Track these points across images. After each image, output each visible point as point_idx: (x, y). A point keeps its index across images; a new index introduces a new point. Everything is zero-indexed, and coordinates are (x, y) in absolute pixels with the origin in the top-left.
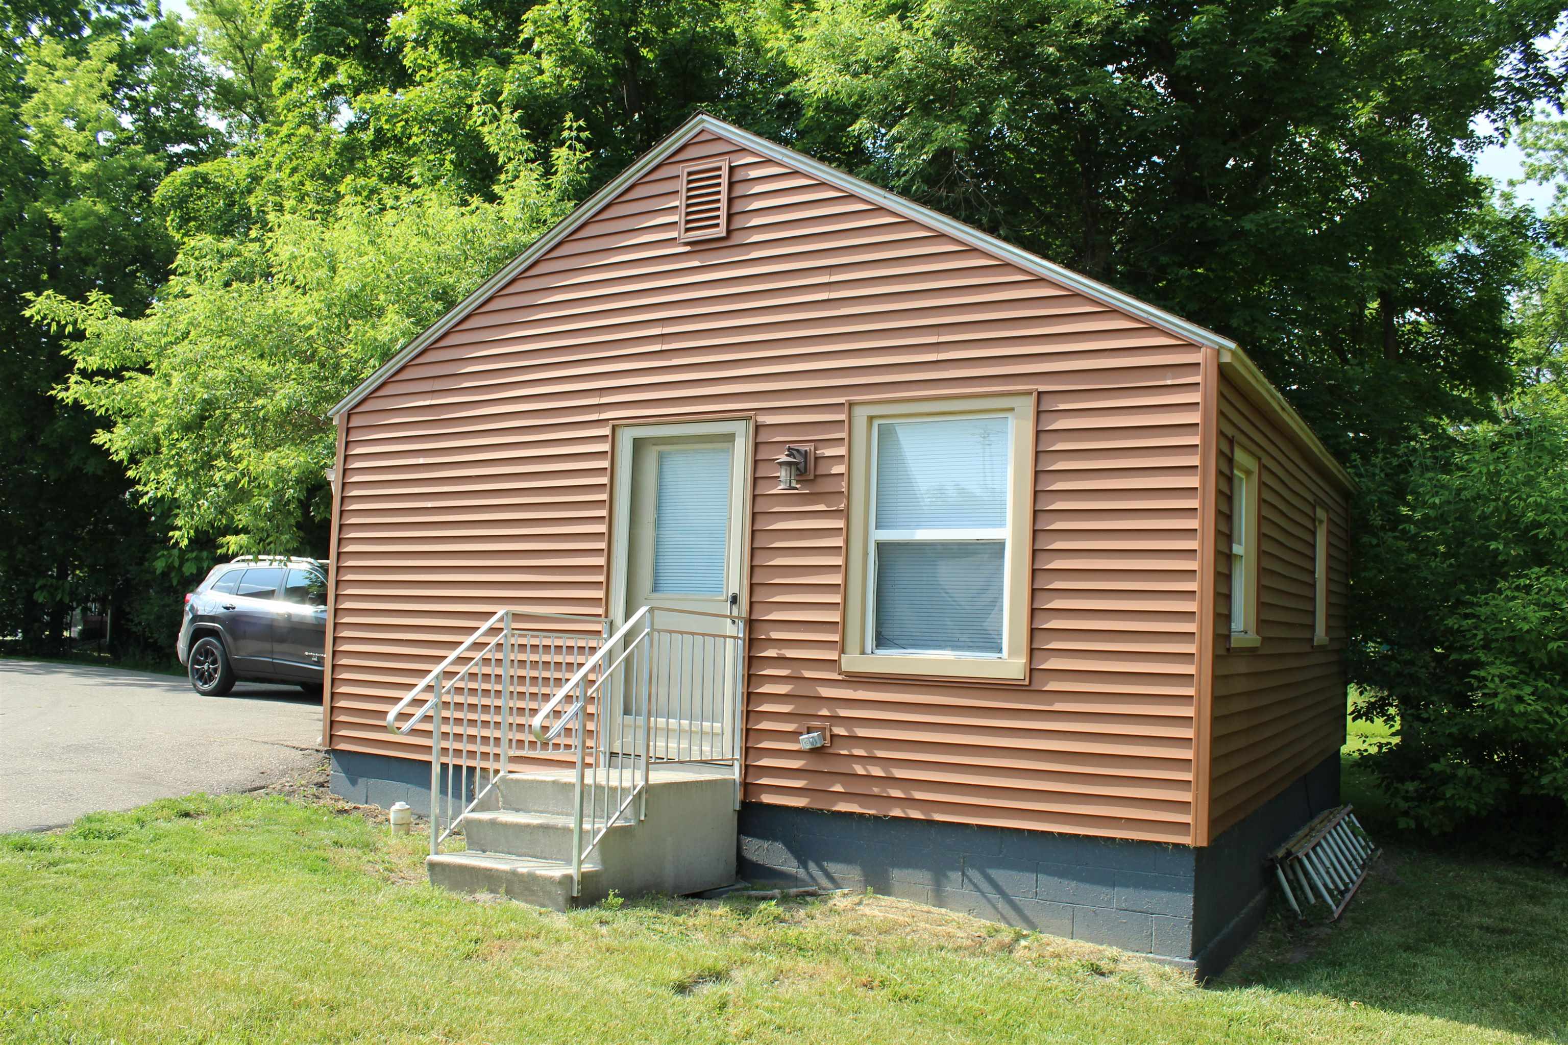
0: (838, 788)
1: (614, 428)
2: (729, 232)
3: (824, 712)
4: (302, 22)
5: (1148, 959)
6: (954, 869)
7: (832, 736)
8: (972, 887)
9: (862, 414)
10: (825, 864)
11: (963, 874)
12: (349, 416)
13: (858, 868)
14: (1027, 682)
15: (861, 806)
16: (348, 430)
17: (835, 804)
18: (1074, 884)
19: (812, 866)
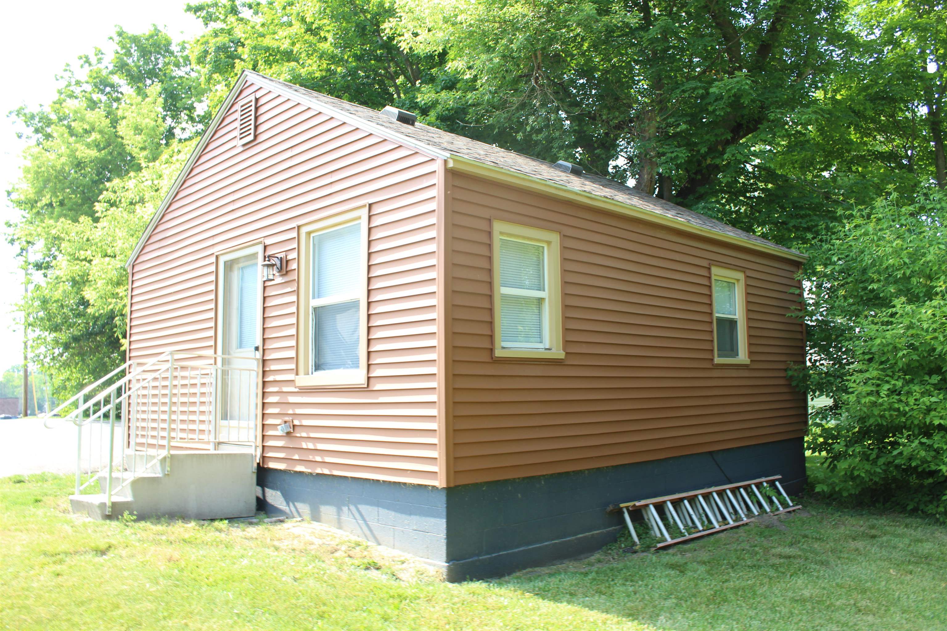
0: (296, 457)
1: (217, 257)
2: (256, 137)
3: (290, 412)
4: (208, 59)
5: (426, 563)
6: (344, 505)
7: (294, 426)
8: (352, 517)
9: (304, 230)
10: (296, 503)
11: (349, 509)
12: (133, 266)
13: (308, 505)
14: (366, 386)
15: (306, 468)
16: (133, 274)
17: (295, 467)
18: (393, 513)
19: (291, 504)
